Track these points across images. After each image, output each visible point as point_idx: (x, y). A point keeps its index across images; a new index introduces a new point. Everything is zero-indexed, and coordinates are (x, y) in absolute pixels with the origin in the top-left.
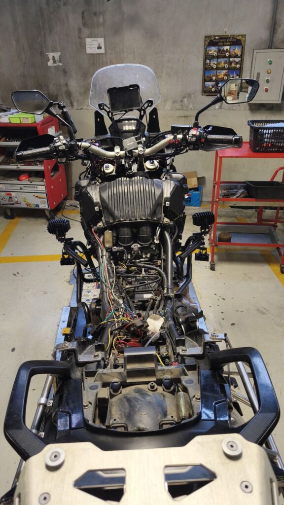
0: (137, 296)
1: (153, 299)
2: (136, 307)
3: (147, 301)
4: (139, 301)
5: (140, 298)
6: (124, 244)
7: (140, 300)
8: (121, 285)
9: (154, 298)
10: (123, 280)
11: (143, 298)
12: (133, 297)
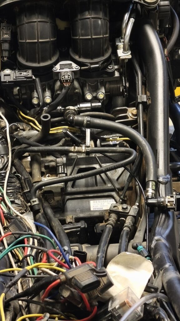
0: (71, 205)
1: (118, 213)
2: (69, 235)
3: (100, 218)
4: (78, 220)
5: (82, 211)
6: (34, 61)
7: (82, 215)
8: (26, 176)
9: (120, 209)
10: (31, 163)
11: (89, 209)
12: (60, 209)
